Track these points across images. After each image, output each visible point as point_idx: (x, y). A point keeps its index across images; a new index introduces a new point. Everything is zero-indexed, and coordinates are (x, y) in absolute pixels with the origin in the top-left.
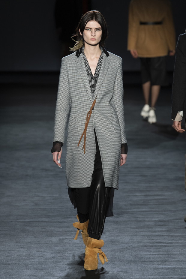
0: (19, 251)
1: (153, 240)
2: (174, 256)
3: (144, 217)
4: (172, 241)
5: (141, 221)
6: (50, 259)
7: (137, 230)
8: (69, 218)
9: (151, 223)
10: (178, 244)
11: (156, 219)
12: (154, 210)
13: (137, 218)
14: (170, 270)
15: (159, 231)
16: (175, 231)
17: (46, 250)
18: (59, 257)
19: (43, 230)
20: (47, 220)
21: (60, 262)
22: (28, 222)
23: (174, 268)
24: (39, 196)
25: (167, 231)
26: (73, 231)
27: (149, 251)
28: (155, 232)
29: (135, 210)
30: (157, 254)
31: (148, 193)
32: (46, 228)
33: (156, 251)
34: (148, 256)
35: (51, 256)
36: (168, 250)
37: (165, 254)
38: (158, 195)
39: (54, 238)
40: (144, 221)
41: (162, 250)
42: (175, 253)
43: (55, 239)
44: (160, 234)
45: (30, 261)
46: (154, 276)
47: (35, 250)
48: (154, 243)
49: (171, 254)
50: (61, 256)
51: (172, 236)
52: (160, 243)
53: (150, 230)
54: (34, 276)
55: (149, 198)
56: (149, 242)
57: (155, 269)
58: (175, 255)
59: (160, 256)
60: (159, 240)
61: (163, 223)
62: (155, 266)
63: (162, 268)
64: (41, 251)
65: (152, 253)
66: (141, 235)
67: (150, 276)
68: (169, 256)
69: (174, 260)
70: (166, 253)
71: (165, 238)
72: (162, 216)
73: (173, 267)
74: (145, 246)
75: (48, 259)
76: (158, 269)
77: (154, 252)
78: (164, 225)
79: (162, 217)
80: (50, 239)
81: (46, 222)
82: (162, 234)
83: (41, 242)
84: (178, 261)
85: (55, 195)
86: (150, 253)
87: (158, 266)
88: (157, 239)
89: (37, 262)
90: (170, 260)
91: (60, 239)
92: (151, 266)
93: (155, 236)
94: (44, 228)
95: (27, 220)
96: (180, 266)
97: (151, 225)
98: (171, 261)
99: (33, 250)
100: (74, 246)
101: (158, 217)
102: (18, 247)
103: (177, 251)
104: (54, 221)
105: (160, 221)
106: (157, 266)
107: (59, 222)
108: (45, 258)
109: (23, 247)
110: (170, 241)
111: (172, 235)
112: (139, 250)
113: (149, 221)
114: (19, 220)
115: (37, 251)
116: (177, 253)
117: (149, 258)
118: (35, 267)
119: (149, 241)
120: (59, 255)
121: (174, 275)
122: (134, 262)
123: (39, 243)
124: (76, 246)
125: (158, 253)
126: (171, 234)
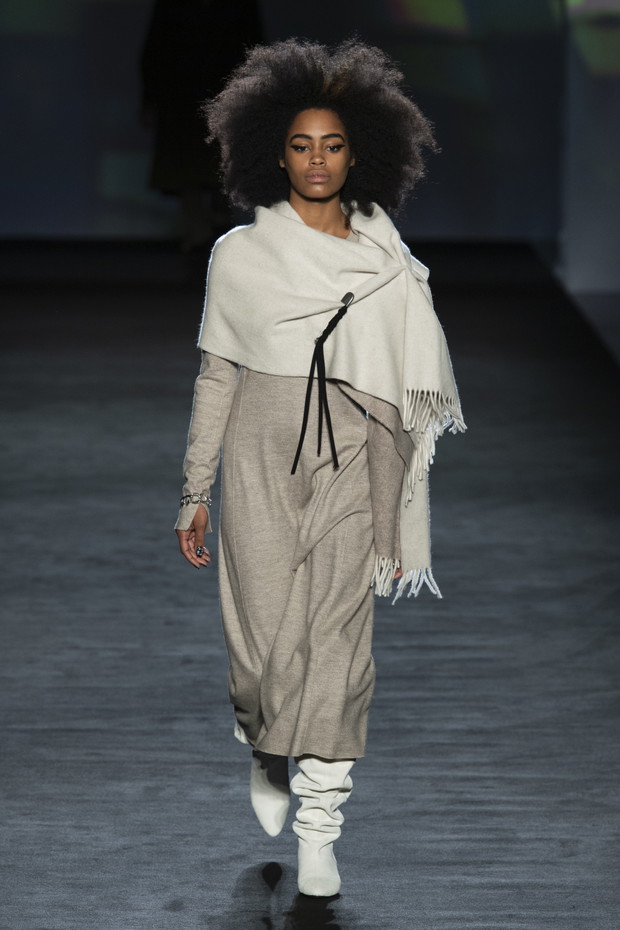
0: (14, 825)
1: (447, 792)
2: (518, 846)
3: (418, 717)
4: (511, 798)
5: (409, 731)
6: (117, 851)
7: (399, 761)
8: (175, 718)
9: (441, 739)
10: (530, 809)
11: (460, 726)
12: (452, 694)
13: (397, 720)
14: (506, 891)
15: (467, 764)
16: (519, 764)
17: (103, 824)
18: (144, 848)
19: (93, 758)
20: (104, 725)
21: (149, 863)
22: (44, 731)
23: (518, 886)
24: (76, 648)
25: (495, 764)
26: (189, 763)
27: (436, 830)
28: (456, 766)
29: (391, 694)
30: (462, 840)
31: (431, 641)
32: (102, 751)
33: (461, 831)
34: (434, 846)
35: (121, 842)
36: (499, 826)
37: (491, 841)
38: (464, 648)
39: (127, 784)
40: (421, 730)
41: (478, 826)
42: (522, 836)
43: (131, 789)
44: (470, 774)
45: (53, 860)
46: (455, 909)
47: (67, 823)
48: (452, 802)
49: (508, 840)
50: (152, 844)
51: (512, 781)
52: (473, 802)
53: (440, 760)
54: (65, 907)
55: (435, 656)
56: (437, 800)
57: (456, 887)
58: (522, 842)
59: (473, 845)
60: (469, 792)
61: (481, 739)
62: (456, 878)
63: (482, 886)
64: (87, 828)
65: (446, 836)
66: (411, 778)
67: (441, 909)
68: (504, 845)
69: (518, 858)
70: (491, 836)
71: (487, 787)
72: (477, 715)
73: (516, 880)
74: (425, 813)
75: (110, 853)
76: (467, 887)
77: (454, 831)
78: (484, 745)
79: (477, 719)
80: (114, 787)
81: (102, 731)
82: (477, 774)
83: (86, 798)
84: (533, 862)
85: (129, 646)
86: (439, 837)
87: (468, 879)
88: (461, 789)
89: (75, 862)
90: (505, 859)
91: (148, 789)
92: (445, 879)
93: (456, 779)
94: (95, 751)
95: (39, 726)
96: (538, 880)
97: (443, 744)
98: (510, 863)
99: (61, 823)
100: (195, 810)
101: (464, 719)
102: (12, 813)
103: (528, 831)
104: (127, 728)
105: (471, 732)
106: (463, 878)
107: (144, 733)
108: (100, 849)
109: (28, 812)
110: (504, 798)
111: (509, 779)
112: (406, 826)
113: (435, 732)
114: (14, 726)
115: (75, 827)
116: (527, 835)
117: (438, 852)
118: (69, 879)
119: (436, 796)
120: (145, 839)
121: (520, 908)
122: (389, 865)
123: (78, 802)
124: (199, 812)
125: (466, 836)
126: (507, 776)
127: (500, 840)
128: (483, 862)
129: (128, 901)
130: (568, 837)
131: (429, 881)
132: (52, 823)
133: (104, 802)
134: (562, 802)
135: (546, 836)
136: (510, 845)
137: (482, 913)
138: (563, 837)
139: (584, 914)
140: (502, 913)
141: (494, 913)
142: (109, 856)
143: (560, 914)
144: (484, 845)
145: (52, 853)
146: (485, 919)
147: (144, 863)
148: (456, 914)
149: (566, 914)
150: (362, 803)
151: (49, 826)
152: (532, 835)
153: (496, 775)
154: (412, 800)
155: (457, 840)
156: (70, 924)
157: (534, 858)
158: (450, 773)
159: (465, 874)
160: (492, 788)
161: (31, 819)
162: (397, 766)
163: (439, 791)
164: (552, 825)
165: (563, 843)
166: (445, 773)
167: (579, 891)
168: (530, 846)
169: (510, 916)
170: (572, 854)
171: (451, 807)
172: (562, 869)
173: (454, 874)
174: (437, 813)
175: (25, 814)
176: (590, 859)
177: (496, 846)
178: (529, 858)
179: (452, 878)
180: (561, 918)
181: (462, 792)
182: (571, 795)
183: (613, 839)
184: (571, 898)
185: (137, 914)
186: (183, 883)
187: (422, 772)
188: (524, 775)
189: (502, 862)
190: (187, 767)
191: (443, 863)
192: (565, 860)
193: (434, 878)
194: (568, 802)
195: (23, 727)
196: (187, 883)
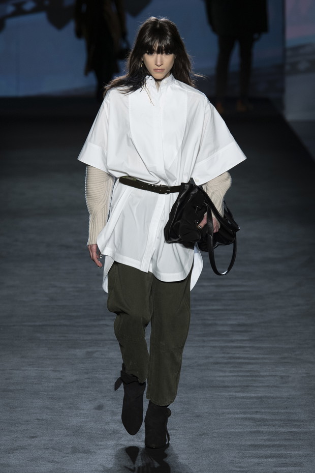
127: (252, 376)
128: (244, 386)
129: (78, 405)
130: (284, 374)
131: (219, 395)
132: (43, 369)
133: (67, 359)
134: (281, 358)
135: (274, 374)
136: (257, 378)
137: (244, 410)
138: (282, 374)
139: (291, 411)
140: (253, 410)
141: (249, 410)
142: (69, 384)
143: (280, 411)
144: (245, 378)
145: (42, 383)
146: (245, 413)
147: (85, 387)
148: (232, 411)
149: (283, 411)
150: (188, 359)
151: (41, 370)
152: (267, 373)
153: (251, 345)
154: (211, 357)
155: (232, 376)
156: (50, 417)
157: (268, 385)
158: (229, 344)
159: (236, 392)
160: (249, 351)
161: (33, 367)
162: (204, 341)
163: (224, 353)
164: (276, 369)
165: (282, 377)
166: (226, 344)
167: (289, 400)
168: (266, 379)
169: (257, 412)
170: (286, 383)
171: (229, 360)
172: (281, 390)
173: (230, 392)
174: (222, 363)
175: (30, 365)
176: (294, 385)
177: (251, 379)
178: (266, 384)
179: (230, 394)
180: (281, 413)
181: (234, 354)
182: (286, 355)
183: (305, 375)
184: (285, 403)
185: (82, 411)
186: (103, 397)
187: (217, 344)
188: (264, 346)
189: (254, 386)
190: (106, 342)
191: (225, 387)
192: (283, 385)
193: (221, 394)
194: (285, 358)
195: (30, 324)
196: (105, 396)
